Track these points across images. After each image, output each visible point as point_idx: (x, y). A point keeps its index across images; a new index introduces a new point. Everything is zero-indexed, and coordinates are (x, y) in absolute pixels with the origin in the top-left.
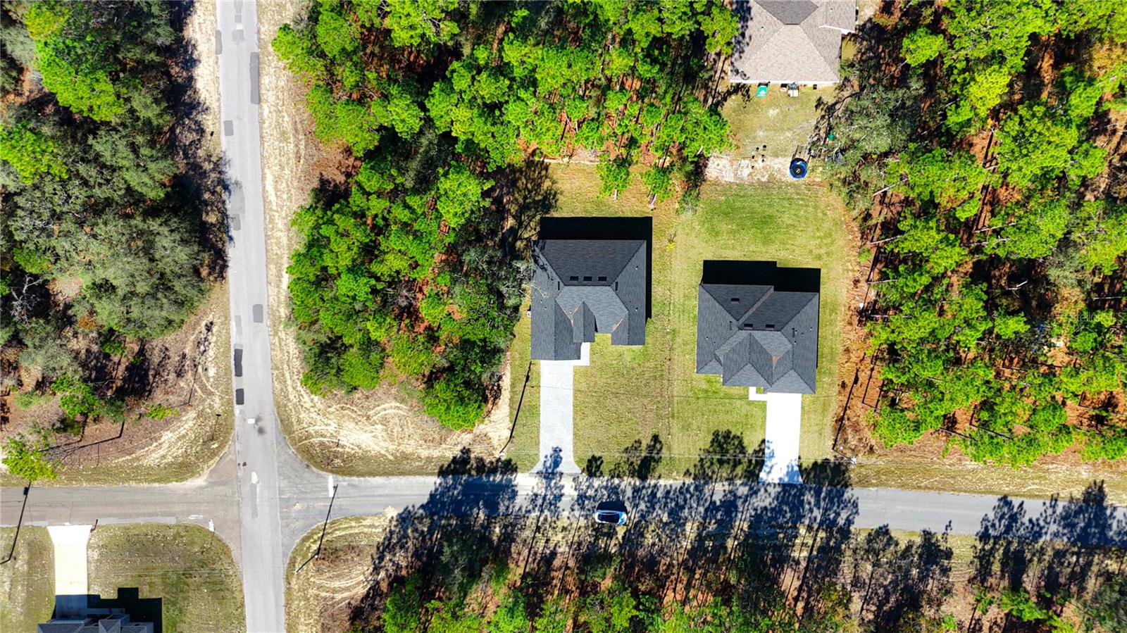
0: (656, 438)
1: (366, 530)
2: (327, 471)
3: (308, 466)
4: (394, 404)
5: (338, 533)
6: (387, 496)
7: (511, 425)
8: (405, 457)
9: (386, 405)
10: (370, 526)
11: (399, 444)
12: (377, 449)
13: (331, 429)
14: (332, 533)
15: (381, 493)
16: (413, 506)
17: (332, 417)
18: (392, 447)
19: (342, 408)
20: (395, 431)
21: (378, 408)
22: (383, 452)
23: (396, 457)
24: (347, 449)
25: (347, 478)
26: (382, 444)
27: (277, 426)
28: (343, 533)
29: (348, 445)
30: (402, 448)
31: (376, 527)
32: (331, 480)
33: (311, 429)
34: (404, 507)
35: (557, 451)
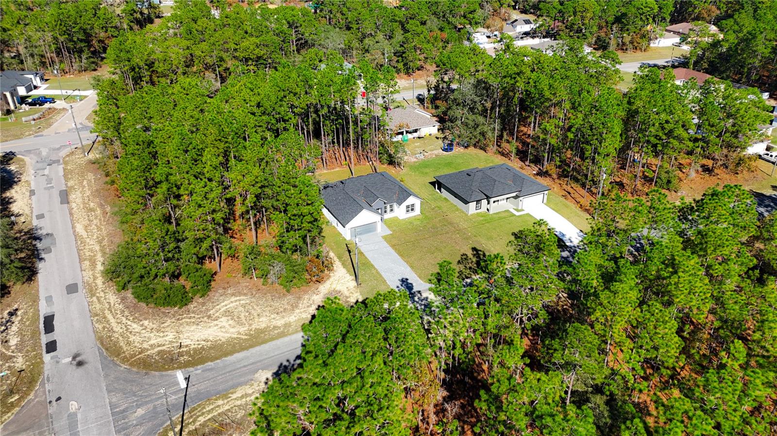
0: (474, 249)
1: (238, 403)
2: (174, 369)
3: (146, 374)
4: (233, 299)
5: (202, 419)
6: (253, 364)
7: (354, 277)
8: (262, 331)
9: (226, 303)
10: (242, 397)
11: (250, 325)
12: (227, 335)
13: (170, 336)
14: (194, 421)
15: (246, 364)
16: (288, 361)
17: (168, 329)
18: (243, 329)
19: (178, 319)
20: (242, 316)
21: (218, 307)
22: (235, 336)
23: (251, 335)
24: (193, 347)
25: (199, 367)
26: (232, 330)
27: (101, 354)
28: (209, 416)
29: (192, 343)
30: (253, 327)
31: (250, 395)
32: (180, 376)
33: (145, 345)
34: (279, 364)
35: (404, 281)
